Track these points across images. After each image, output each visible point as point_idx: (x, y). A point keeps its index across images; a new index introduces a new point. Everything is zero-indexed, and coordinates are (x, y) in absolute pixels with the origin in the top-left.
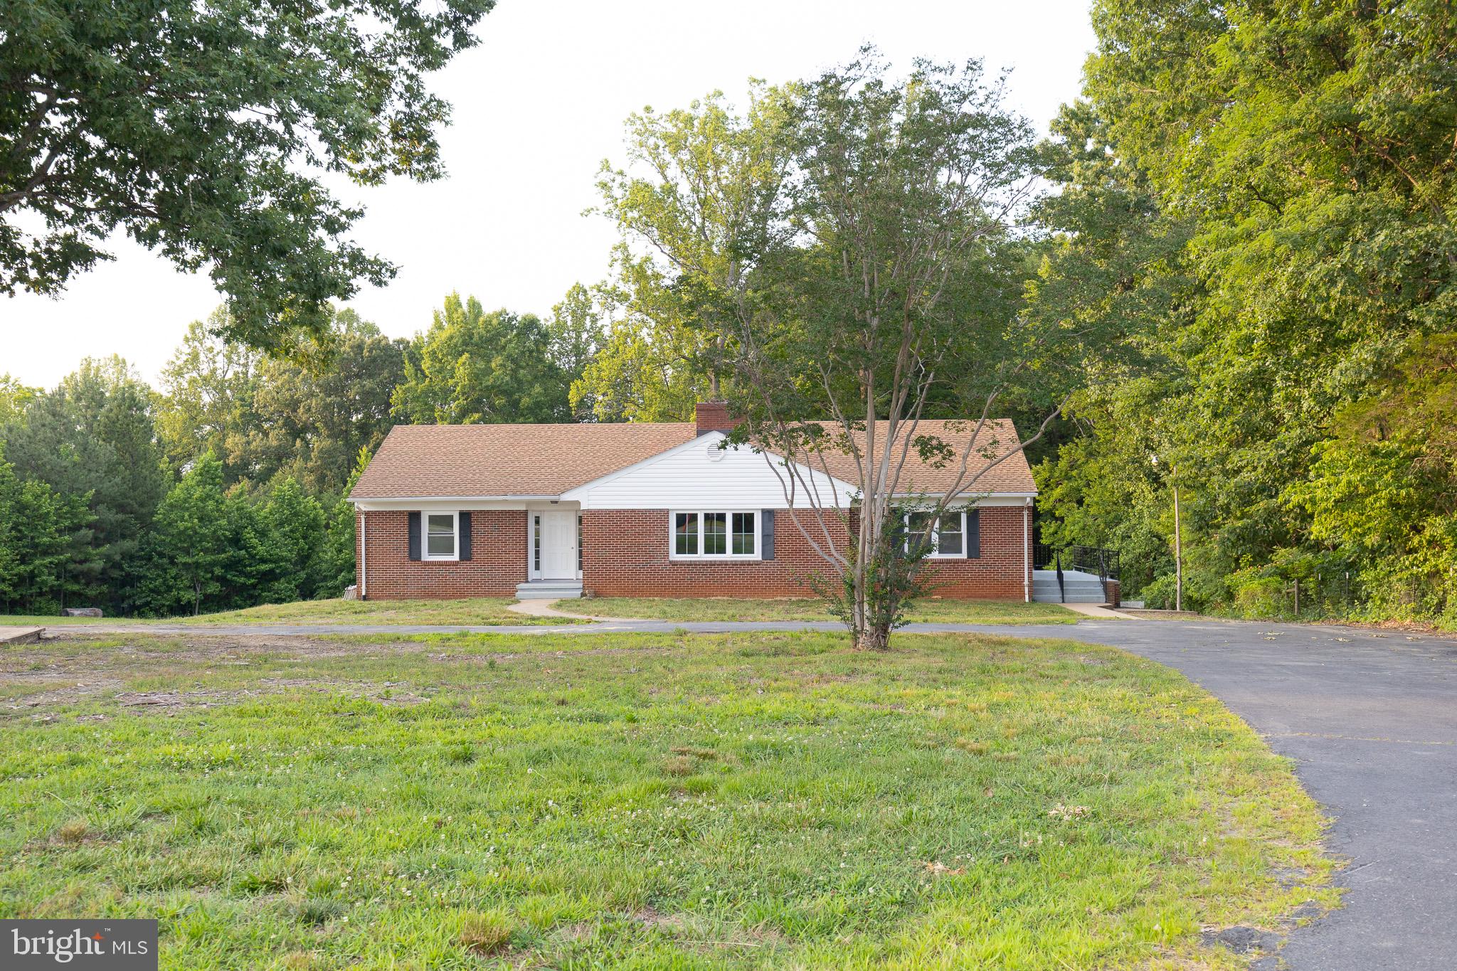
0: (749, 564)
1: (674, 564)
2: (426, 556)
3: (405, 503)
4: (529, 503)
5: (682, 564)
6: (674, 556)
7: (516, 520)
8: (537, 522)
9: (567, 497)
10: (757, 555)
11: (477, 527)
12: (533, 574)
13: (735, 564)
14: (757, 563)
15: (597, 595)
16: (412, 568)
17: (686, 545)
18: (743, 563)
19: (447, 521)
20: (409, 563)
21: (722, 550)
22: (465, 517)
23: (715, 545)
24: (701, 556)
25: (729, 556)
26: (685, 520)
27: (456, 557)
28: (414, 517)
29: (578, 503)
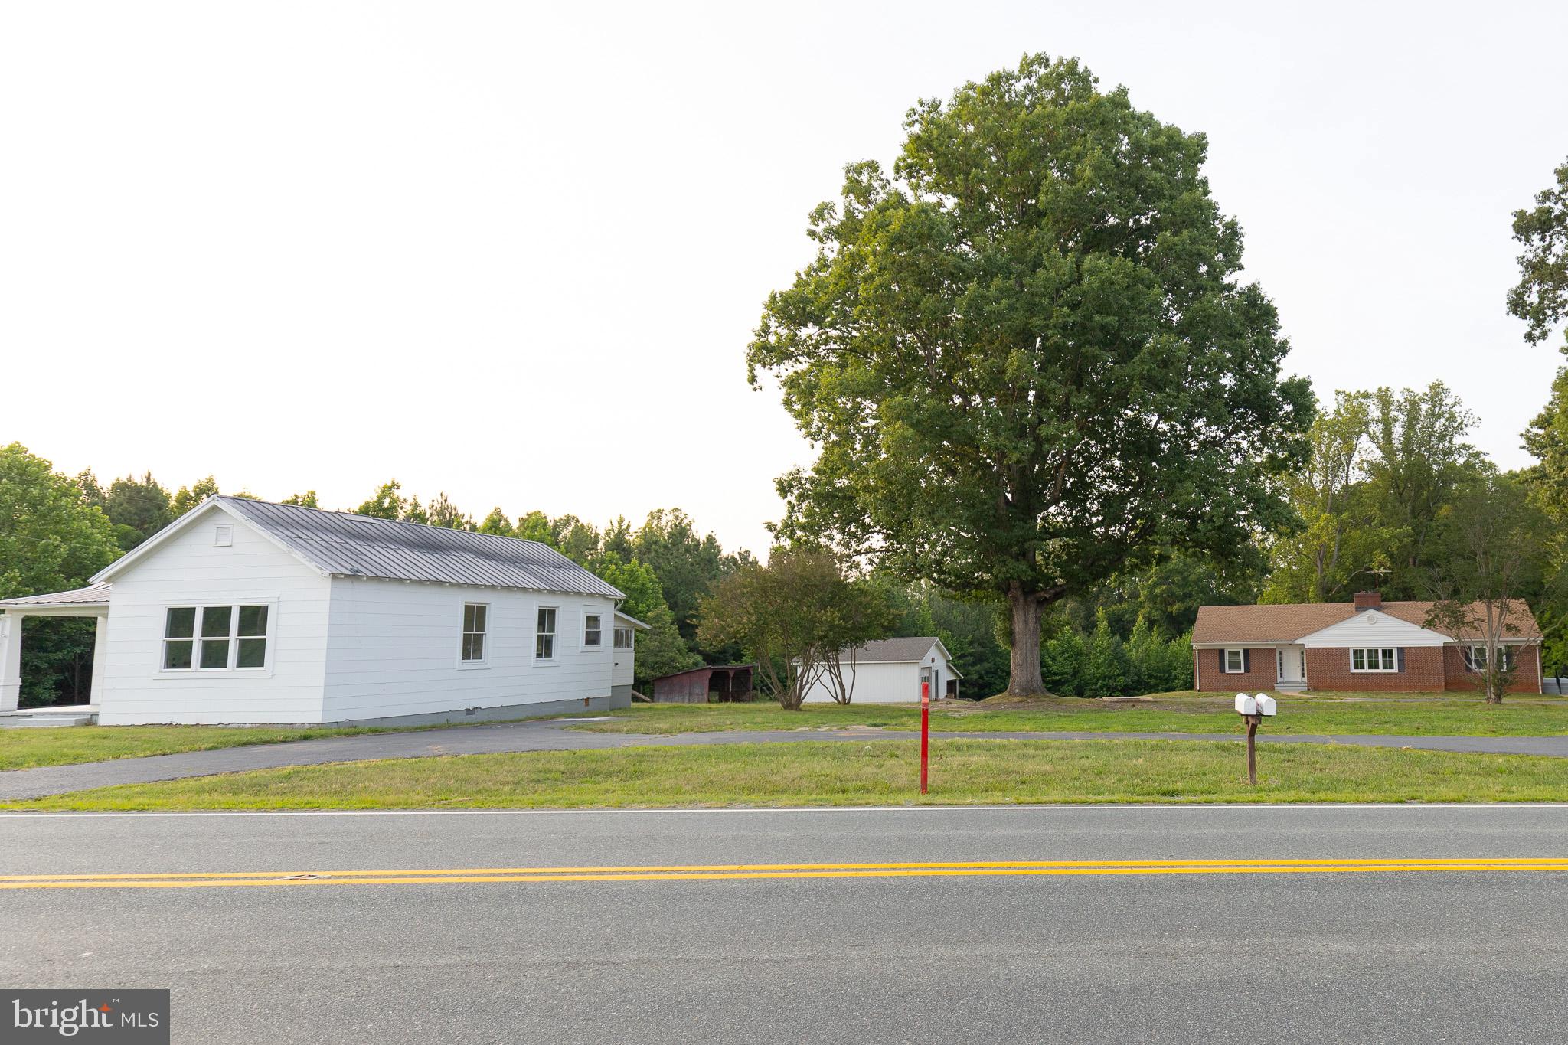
0: (1392, 674)
1: (1353, 674)
2: (1228, 671)
3: (1217, 645)
4: (1277, 645)
5: (1357, 674)
6: (1353, 670)
7: (1270, 653)
8: (1281, 653)
9: (1298, 642)
10: (1395, 670)
11: (1252, 657)
12: (1279, 679)
13: (1384, 674)
14: (1395, 674)
15: (1315, 689)
16: (1221, 677)
17: (1359, 664)
18: (1388, 674)
19: (1237, 653)
20: (1220, 674)
21: (1377, 667)
22: (1246, 652)
23: (1373, 665)
24: (1367, 670)
25: (1381, 670)
26: (1358, 653)
27: (1242, 671)
28: (1222, 652)
29: (1303, 645)
